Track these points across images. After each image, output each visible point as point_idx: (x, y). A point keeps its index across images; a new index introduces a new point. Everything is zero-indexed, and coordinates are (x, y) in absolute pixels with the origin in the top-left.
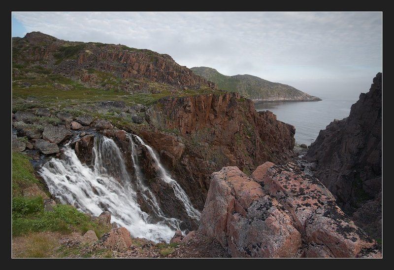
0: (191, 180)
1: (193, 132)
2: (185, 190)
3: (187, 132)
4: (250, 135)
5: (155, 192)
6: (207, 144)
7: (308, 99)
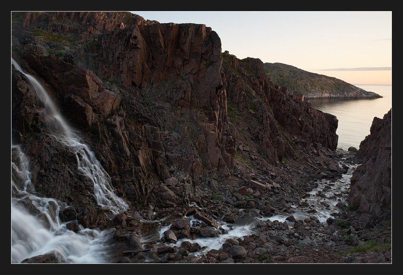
0: (122, 150)
1: (145, 84)
2: (102, 163)
3: (133, 84)
4: (255, 109)
5: (33, 155)
6: (167, 105)
7: (364, 95)
